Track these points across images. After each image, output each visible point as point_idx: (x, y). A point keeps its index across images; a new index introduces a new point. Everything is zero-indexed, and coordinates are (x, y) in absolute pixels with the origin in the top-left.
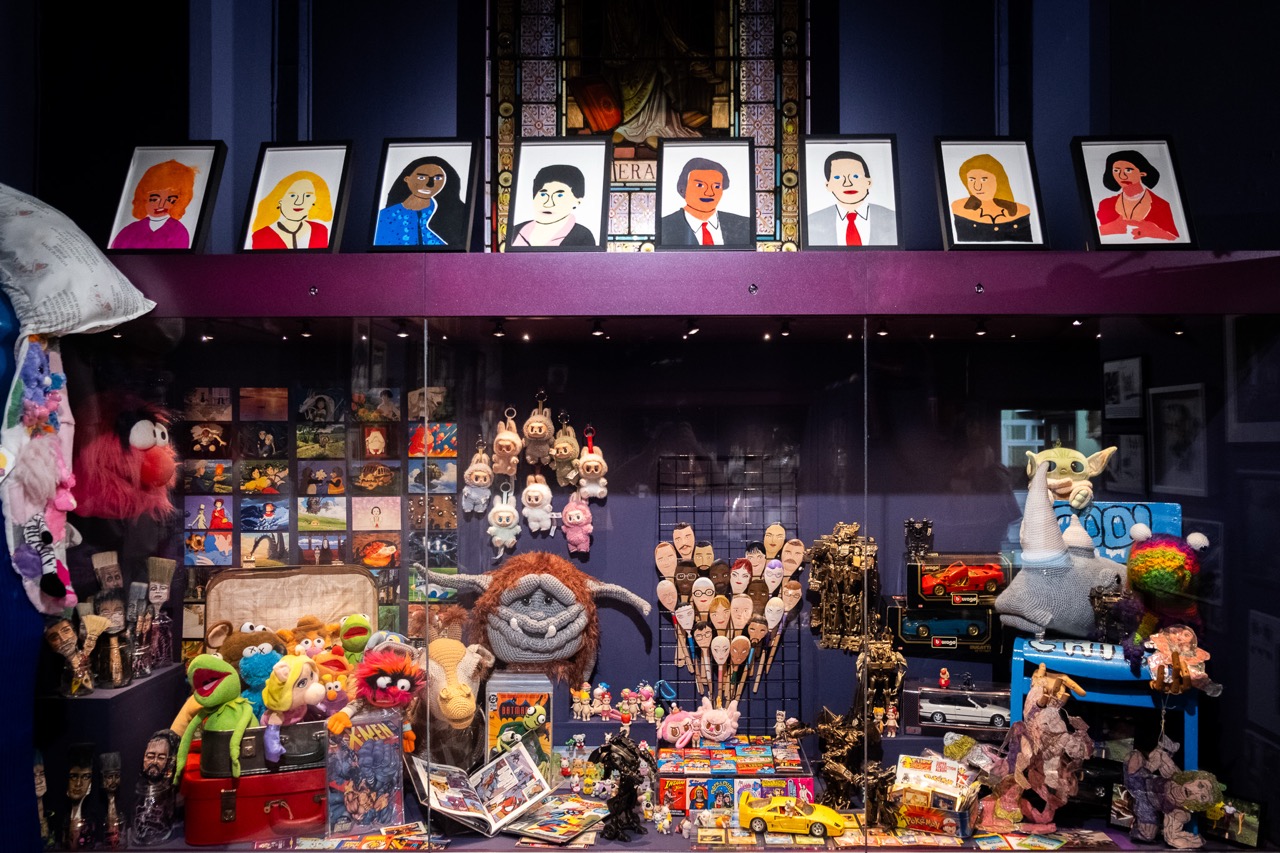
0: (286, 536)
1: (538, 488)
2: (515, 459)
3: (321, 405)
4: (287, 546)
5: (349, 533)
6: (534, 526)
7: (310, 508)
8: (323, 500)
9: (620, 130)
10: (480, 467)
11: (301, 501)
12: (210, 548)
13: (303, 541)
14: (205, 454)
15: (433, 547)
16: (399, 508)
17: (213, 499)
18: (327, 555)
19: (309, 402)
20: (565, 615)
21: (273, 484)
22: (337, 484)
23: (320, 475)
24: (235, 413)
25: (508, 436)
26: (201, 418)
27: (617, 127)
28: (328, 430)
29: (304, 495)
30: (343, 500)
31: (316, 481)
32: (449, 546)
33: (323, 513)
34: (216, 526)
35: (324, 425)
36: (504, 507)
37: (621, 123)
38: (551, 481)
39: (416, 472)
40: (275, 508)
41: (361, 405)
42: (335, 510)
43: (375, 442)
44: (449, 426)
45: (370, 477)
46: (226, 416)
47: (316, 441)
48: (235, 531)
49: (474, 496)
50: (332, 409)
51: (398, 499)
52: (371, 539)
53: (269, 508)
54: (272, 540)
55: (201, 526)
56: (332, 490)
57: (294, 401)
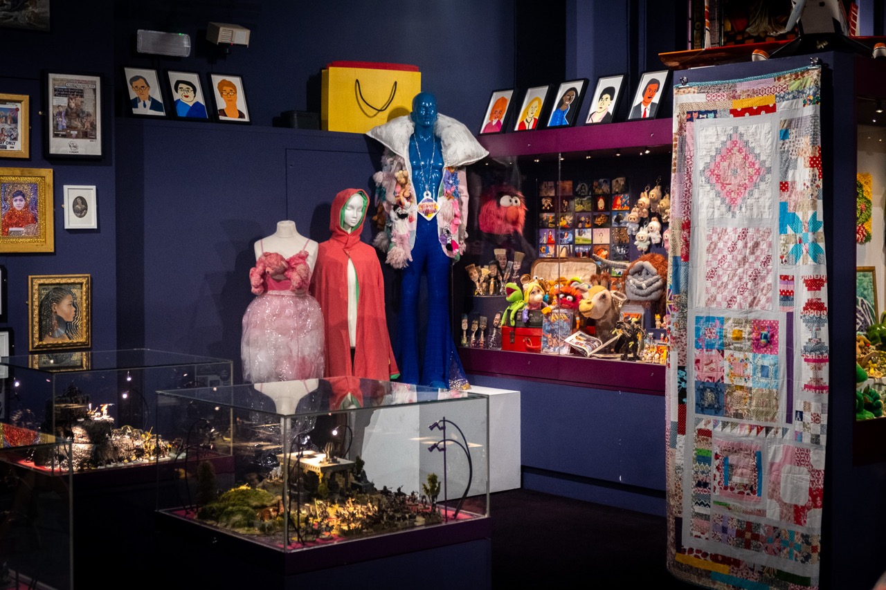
0: (571, 246)
1: (654, 224)
2: (645, 210)
3: (583, 187)
4: (571, 251)
5: (592, 245)
6: (654, 242)
7: (580, 234)
8: (584, 230)
9: (748, 30)
10: (634, 214)
11: (576, 230)
12: (547, 251)
13: (577, 248)
14: (546, 211)
15: (620, 251)
16: (609, 234)
17: (548, 230)
18: (584, 254)
19: (579, 186)
20: (651, 279)
21: (568, 223)
22: (588, 223)
23: (583, 219)
24: (556, 193)
25: (644, 200)
26: (544, 195)
27: (746, 28)
28: (585, 199)
29: (577, 228)
30: (590, 230)
31: (581, 222)
32: (626, 251)
33: (584, 236)
34: (550, 243)
35: (584, 197)
36: (643, 233)
37: (748, 26)
38: (660, 220)
39: (615, 217)
40: (568, 233)
41: (596, 187)
42: (587, 235)
43: (601, 204)
44: (626, 195)
45: (599, 220)
46: (552, 194)
47: (581, 204)
48: (555, 243)
49: (632, 227)
50: (587, 189)
51: (609, 229)
52: (599, 247)
53: (566, 234)
54: (567, 248)
55: (545, 242)
56: (587, 226)
57: (574, 186)
